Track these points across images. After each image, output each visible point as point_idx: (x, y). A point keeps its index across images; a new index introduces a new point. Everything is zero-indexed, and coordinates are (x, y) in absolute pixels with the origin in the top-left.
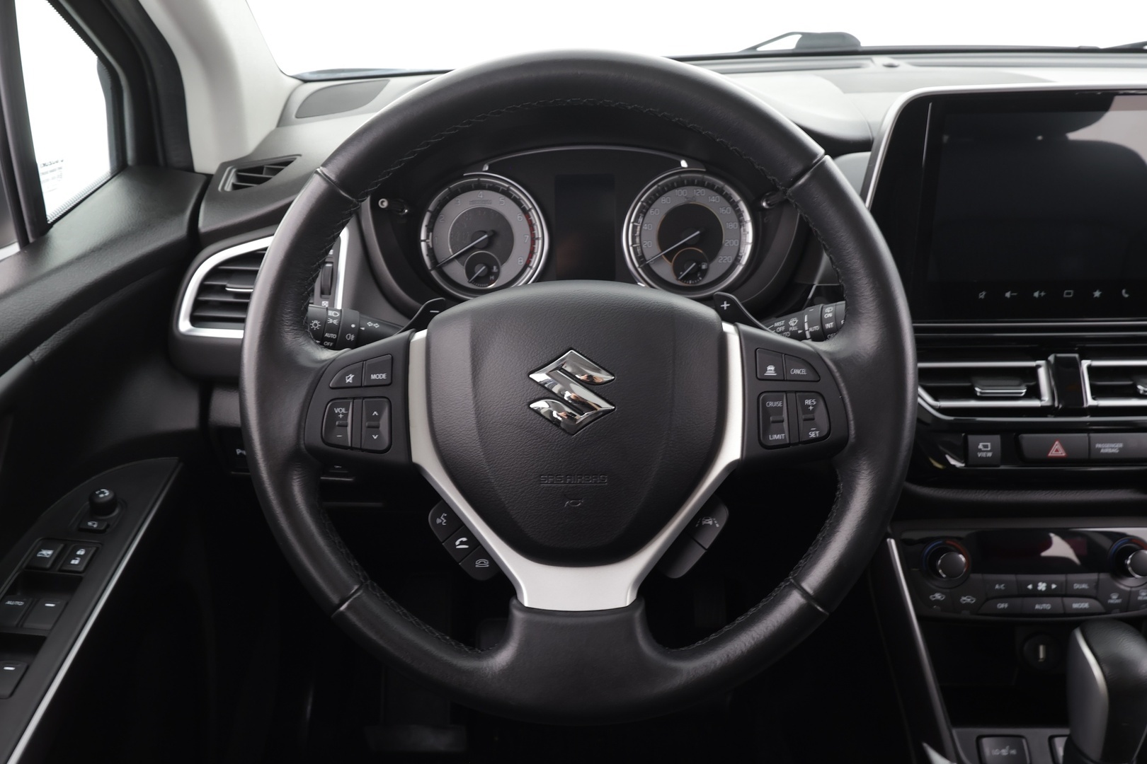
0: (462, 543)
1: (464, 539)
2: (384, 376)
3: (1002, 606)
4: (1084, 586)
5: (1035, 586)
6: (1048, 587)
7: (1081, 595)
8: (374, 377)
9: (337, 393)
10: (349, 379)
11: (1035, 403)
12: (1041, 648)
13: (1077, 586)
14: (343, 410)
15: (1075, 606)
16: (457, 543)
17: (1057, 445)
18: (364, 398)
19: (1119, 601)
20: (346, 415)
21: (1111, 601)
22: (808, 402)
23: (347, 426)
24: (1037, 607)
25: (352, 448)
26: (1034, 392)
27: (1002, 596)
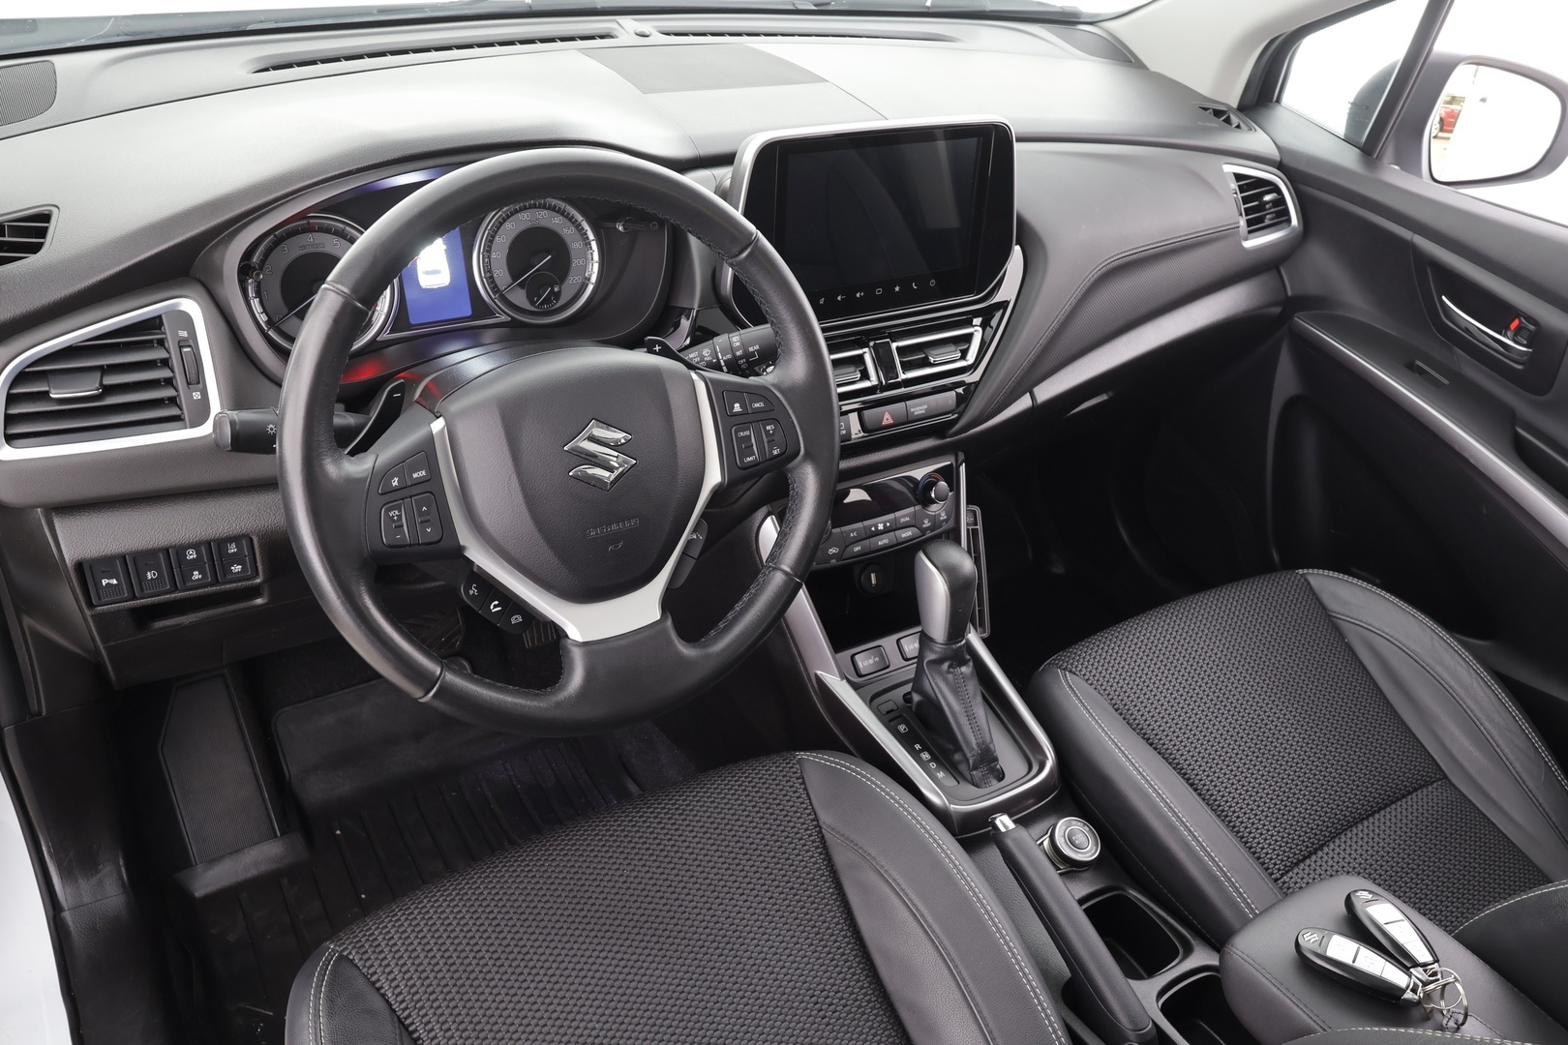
0: (495, 606)
1: (496, 602)
2: (424, 473)
3: (857, 549)
4: (907, 519)
5: (876, 527)
6: (885, 526)
7: (906, 526)
8: (415, 475)
9: (387, 498)
10: (395, 482)
11: (866, 384)
12: (873, 576)
13: (902, 520)
14: (397, 512)
15: (903, 535)
16: (492, 607)
17: (887, 416)
18: (411, 497)
19: (929, 524)
20: (400, 516)
21: (924, 526)
22: (768, 428)
23: (402, 526)
24: (880, 543)
25: (410, 545)
26: (865, 376)
27: (856, 541)
